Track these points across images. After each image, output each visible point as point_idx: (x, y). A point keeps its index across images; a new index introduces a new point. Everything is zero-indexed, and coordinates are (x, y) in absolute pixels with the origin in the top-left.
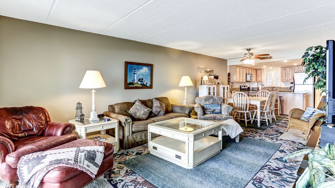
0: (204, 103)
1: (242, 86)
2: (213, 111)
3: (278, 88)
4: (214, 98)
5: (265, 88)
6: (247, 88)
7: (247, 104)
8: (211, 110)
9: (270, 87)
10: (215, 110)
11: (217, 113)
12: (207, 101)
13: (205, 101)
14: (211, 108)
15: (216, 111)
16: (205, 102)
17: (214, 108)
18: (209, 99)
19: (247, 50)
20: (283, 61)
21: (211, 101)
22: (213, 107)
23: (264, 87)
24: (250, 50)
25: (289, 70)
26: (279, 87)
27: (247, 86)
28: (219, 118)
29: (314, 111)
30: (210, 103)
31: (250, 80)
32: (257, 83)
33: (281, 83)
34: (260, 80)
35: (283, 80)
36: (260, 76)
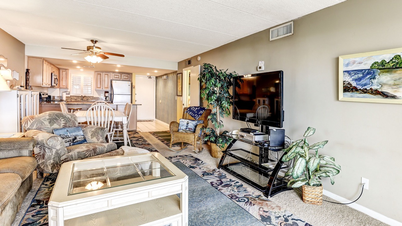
0: (49, 126)
1: (42, 94)
2: (74, 140)
3: (89, 98)
4: (65, 117)
5: (72, 97)
6: (47, 96)
7: (111, 122)
8: (69, 139)
9: (79, 97)
10: (75, 138)
11: (81, 142)
12: (55, 123)
13: (50, 123)
14: (69, 135)
15: (78, 139)
16: (51, 126)
17: (74, 134)
18: (56, 119)
19: (92, 41)
20: (116, 65)
21: (62, 122)
22: (72, 132)
23: (69, 96)
24: (96, 42)
25: (105, 76)
26: (91, 97)
27: (47, 94)
28: (101, 148)
29: (188, 123)
30: (61, 127)
31: (55, 85)
32: (59, 89)
33: (93, 92)
34: (65, 85)
35: (98, 88)
36: (64, 79)
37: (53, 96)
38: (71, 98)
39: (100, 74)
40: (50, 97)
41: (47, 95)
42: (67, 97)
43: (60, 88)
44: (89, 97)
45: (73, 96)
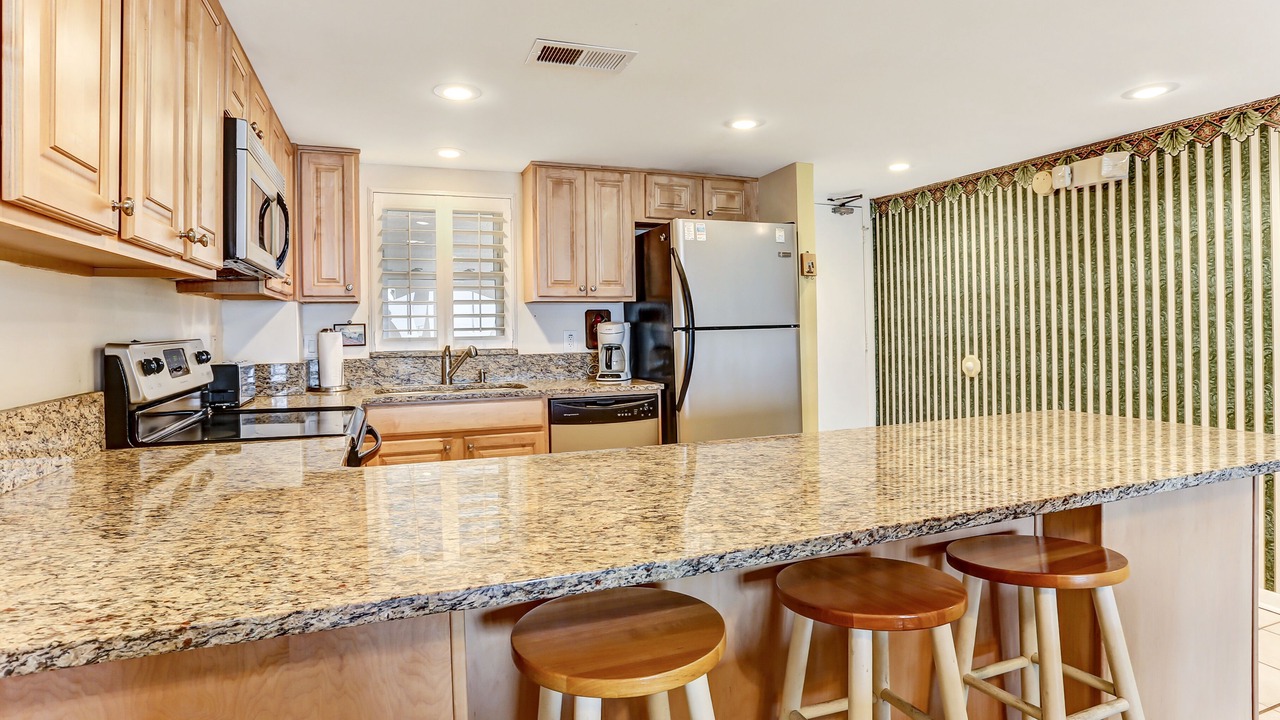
3: (492, 366)
5: (381, 364)
6: (202, 375)
9: (423, 357)
23: (362, 354)
25: (598, 198)
26: (506, 353)
27: (202, 358)
31: (266, 260)
32: (295, 305)
33: (516, 316)
34: (337, 274)
35: (556, 283)
36: (331, 230)
37: (259, 368)
38: (377, 373)
39: (571, 183)
40: (227, 374)
41: (207, 367)
42: (349, 366)
43: (306, 301)
44: (489, 354)
45: (387, 356)
